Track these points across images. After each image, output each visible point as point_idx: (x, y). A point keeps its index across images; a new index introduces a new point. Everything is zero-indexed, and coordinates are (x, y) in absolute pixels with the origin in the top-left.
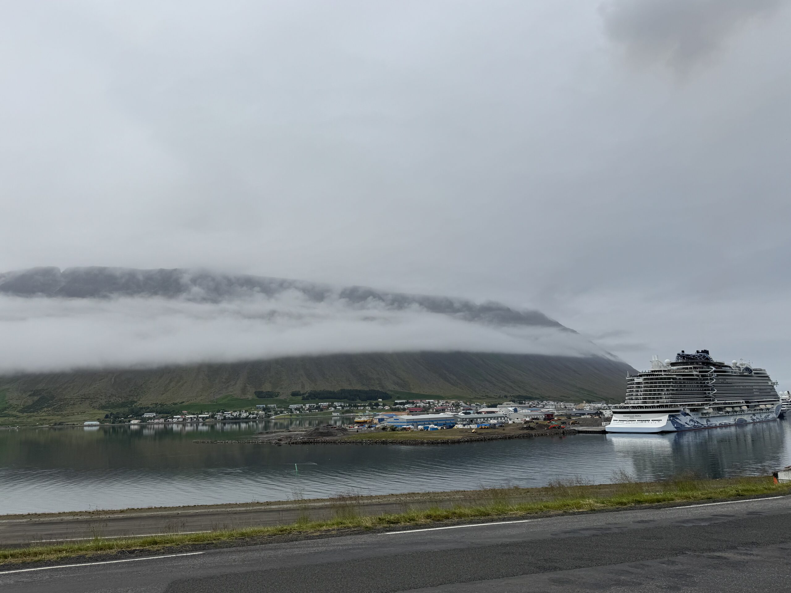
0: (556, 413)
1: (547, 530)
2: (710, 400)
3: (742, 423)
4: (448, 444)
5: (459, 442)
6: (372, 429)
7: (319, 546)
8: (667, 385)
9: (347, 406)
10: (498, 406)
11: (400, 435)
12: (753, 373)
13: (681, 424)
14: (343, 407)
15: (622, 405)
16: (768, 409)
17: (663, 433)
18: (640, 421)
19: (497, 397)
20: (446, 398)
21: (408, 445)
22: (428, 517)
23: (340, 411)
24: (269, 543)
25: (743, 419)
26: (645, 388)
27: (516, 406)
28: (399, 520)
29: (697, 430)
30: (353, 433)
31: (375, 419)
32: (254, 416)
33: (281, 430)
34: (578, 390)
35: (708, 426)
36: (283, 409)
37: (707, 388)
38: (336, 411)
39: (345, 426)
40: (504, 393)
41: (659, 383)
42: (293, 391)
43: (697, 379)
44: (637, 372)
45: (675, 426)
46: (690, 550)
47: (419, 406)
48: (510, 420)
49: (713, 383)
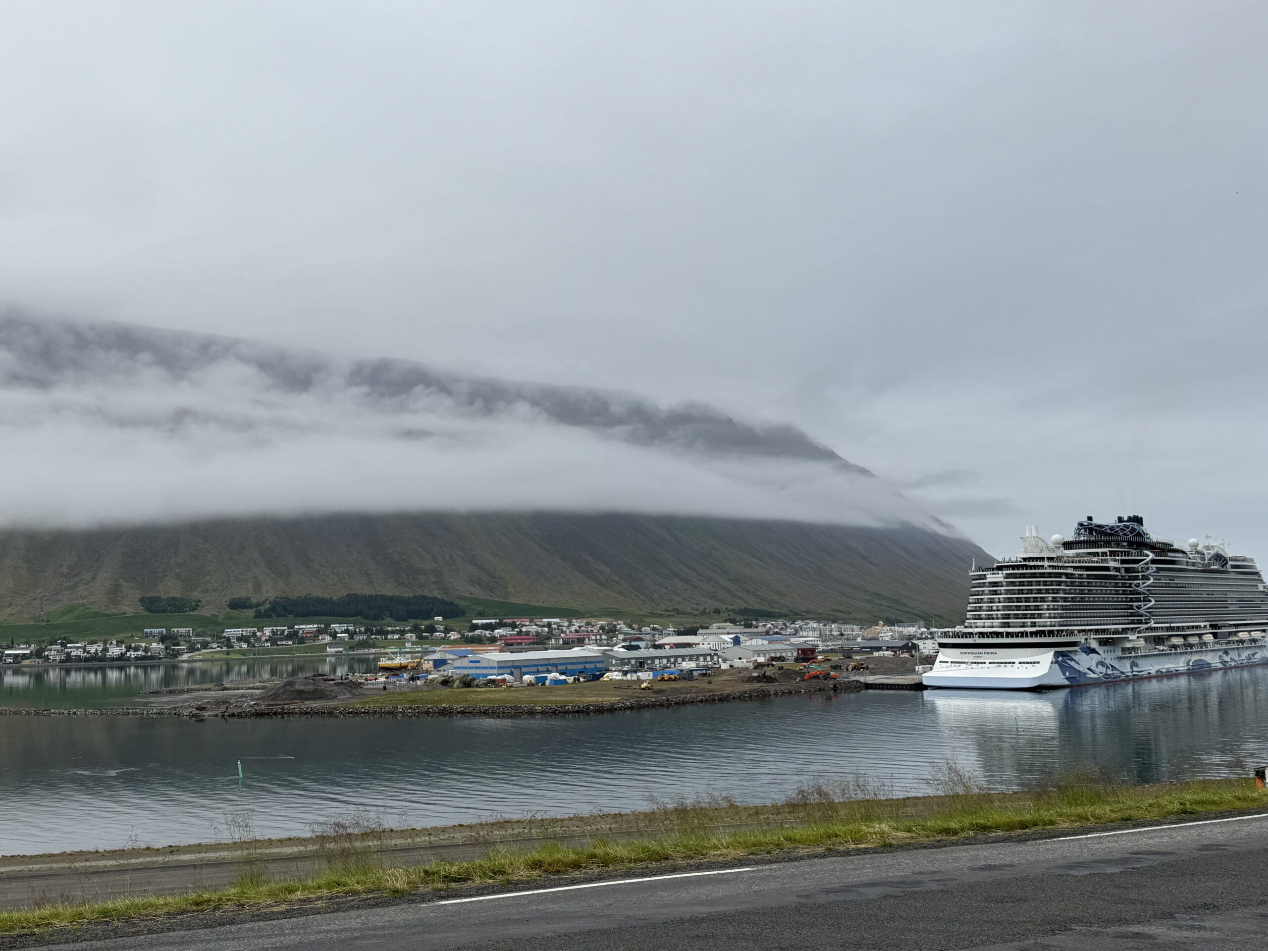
0: (821, 648)
1: (789, 888)
2: (1140, 622)
3: (1203, 670)
4: (588, 714)
5: (612, 709)
6: (419, 682)
7: (284, 935)
8: (1053, 590)
9: (360, 632)
10: (700, 631)
11: (482, 696)
12: (1228, 566)
13: (1079, 671)
14: (352, 635)
15: (958, 629)
16: (1254, 641)
17: (1039, 690)
18: (994, 663)
19: (698, 612)
20: (588, 615)
21: (498, 717)
22: (536, 865)
23: (346, 643)
24: (169, 930)
25: (1204, 661)
26: (1007, 594)
27: (738, 631)
28: (469, 874)
29: (1110, 684)
30: (374, 692)
31: (425, 660)
32: (139, 653)
33: (205, 686)
34: (867, 597)
35: (1134, 675)
36: (209, 639)
37: (1136, 596)
38: (336, 644)
39: (357, 677)
40: (712, 604)
41: (1038, 583)
42: (233, 597)
43: (1115, 577)
44: (993, 560)
45: (1067, 674)
46: (1081, 922)
47: (527, 633)
48: (725, 661)
49: (1148, 586)
